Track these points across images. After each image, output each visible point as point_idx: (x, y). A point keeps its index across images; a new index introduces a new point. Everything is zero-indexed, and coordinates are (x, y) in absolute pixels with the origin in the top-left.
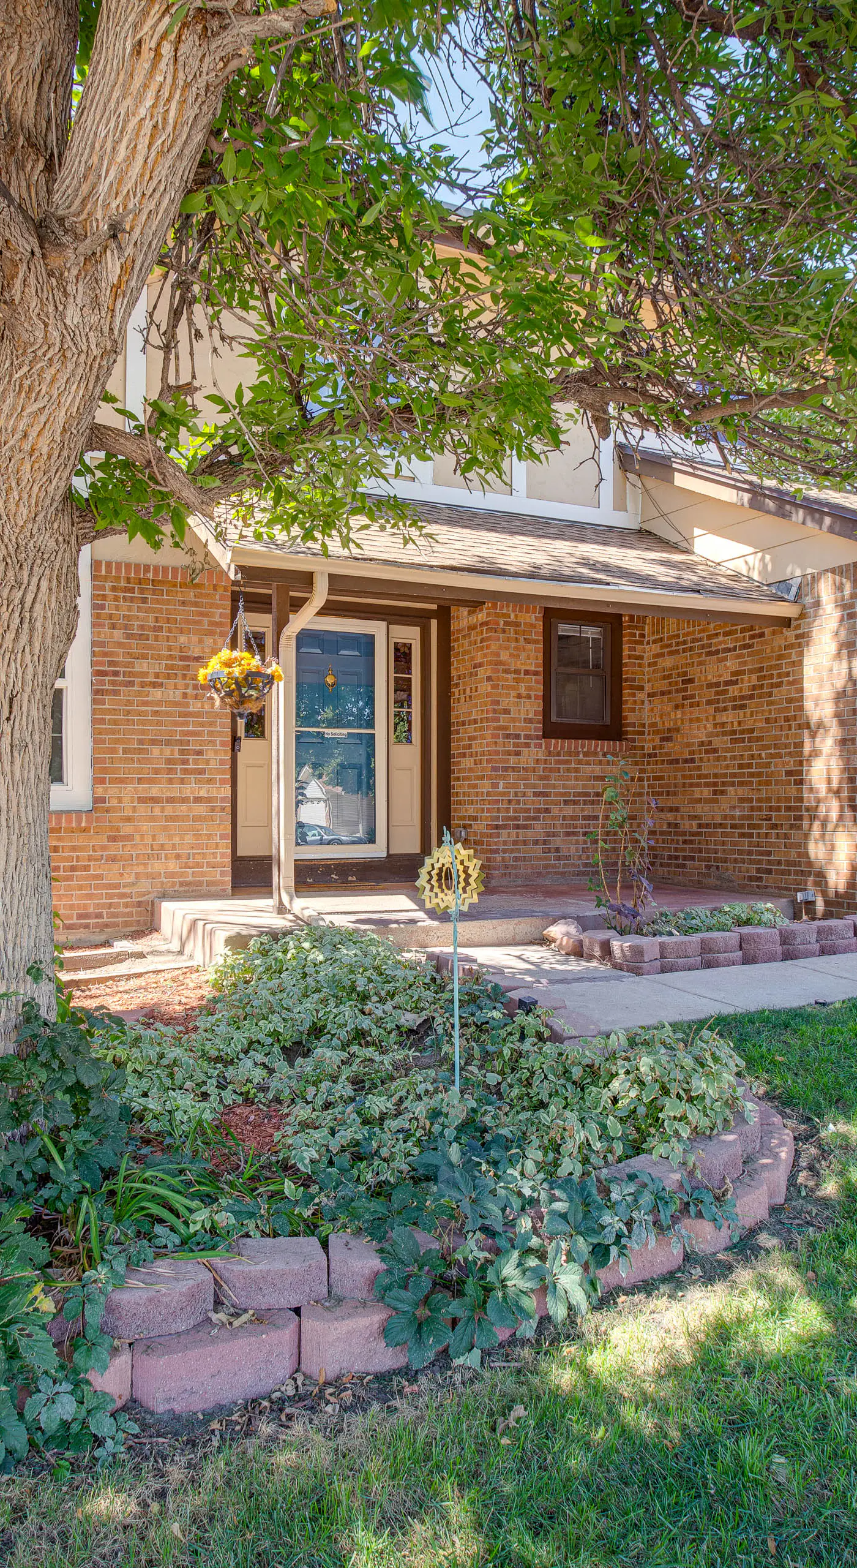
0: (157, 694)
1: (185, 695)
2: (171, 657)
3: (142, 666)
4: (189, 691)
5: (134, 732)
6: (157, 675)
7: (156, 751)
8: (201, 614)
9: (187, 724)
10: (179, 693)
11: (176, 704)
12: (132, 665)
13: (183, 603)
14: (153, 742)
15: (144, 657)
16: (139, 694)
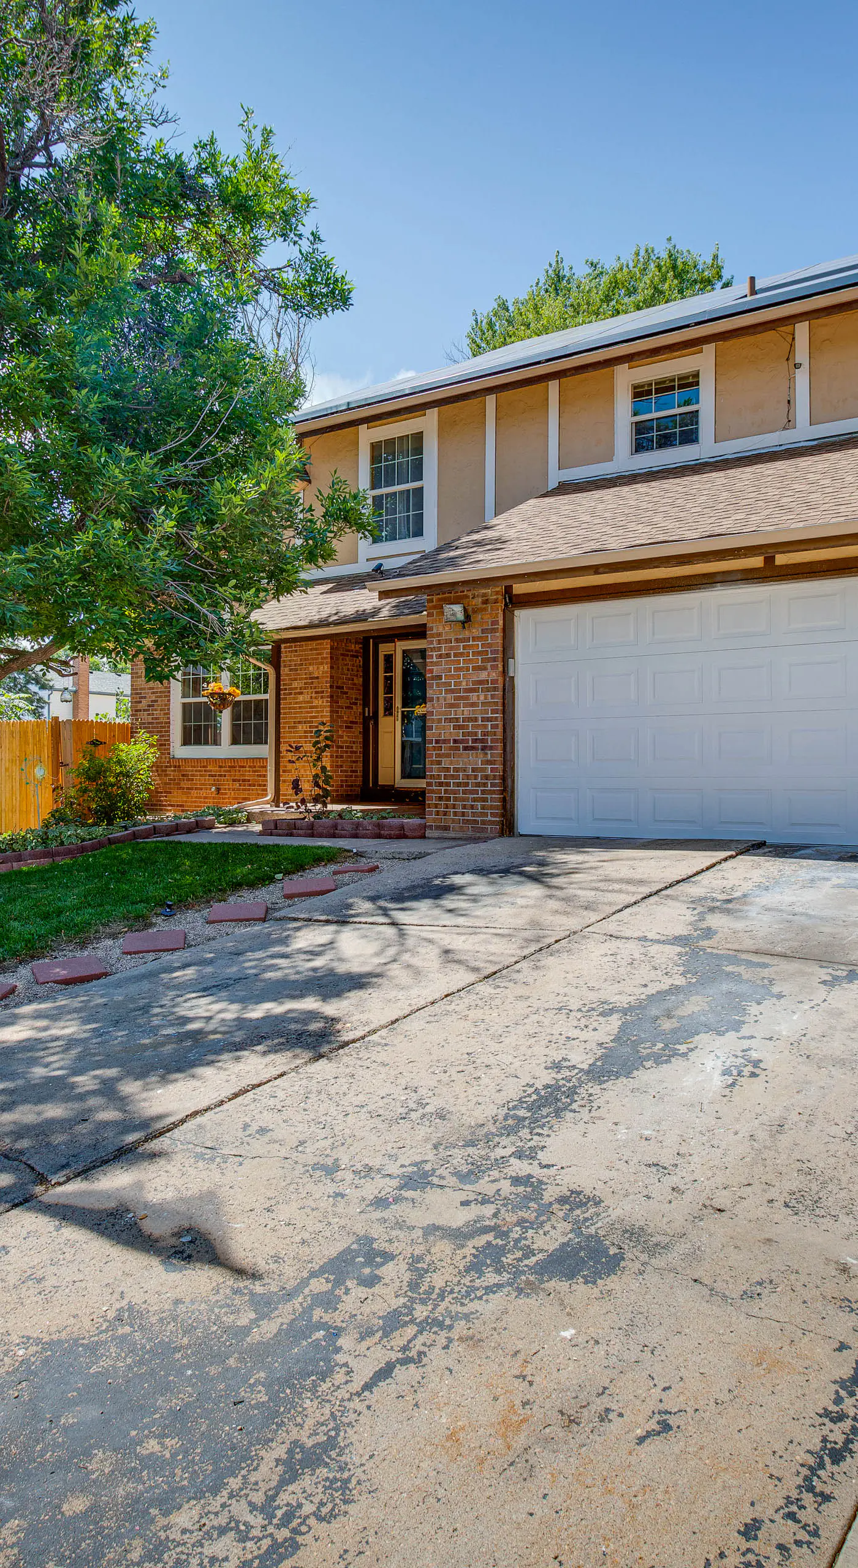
0: (301, 698)
1: (311, 697)
2: (306, 679)
3: (295, 684)
4: (314, 695)
5: (291, 718)
6: (301, 689)
7: (300, 726)
8: (318, 654)
9: (312, 712)
10: (309, 696)
11: (308, 702)
12: (291, 684)
13: (311, 650)
14: (300, 722)
15: (296, 679)
16: (294, 698)
